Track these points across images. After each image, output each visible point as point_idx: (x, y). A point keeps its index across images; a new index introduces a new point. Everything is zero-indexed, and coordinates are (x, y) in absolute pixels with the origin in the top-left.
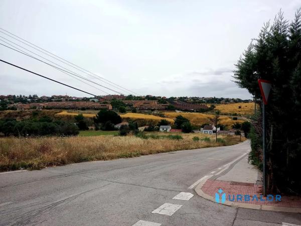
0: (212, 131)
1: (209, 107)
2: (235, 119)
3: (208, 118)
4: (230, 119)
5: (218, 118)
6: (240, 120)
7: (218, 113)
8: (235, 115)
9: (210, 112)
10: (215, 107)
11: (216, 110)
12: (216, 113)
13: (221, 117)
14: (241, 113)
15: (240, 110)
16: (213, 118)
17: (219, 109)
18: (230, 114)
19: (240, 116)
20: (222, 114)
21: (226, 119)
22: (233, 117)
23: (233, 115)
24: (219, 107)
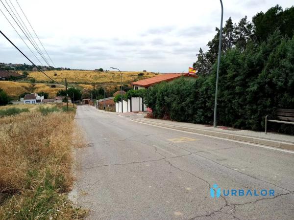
0: (35, 100)
1: (21, 74)
2: (54, 86)
3: (23, 86)
4: (48, 87)
5: (35, 86)
6: (59, 87)
7: (33, 81)
8: (53, 82)
9: (23, 80)
10: (28, 74)
11: (30, 77)
12: (31, 80)
13: (37, 85)
14: (58, 80)
15: (56, 77)
16: (28, 86)
17: (34, 77)
18: (47, 82)
19: (58, 83)
20: (38, 82)
21: (43, 87)
22: (50, 84)
23: (51, 83)
24: (33, 75)
